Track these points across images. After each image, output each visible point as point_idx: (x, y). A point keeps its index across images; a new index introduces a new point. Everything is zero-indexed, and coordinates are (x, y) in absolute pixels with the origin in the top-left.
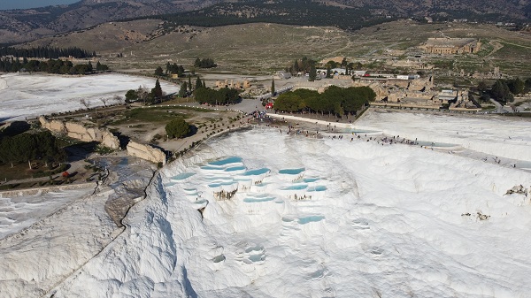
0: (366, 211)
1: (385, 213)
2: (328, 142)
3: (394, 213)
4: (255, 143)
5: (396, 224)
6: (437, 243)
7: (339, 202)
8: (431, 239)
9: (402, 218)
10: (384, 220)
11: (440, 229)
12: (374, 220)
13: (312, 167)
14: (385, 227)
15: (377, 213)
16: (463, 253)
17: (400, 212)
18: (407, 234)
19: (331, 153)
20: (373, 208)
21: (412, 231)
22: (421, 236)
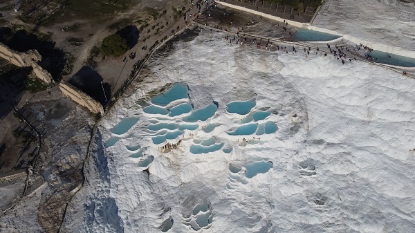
0: (314, 150)
1: (331, 152)
2: (283, 58)
3: (342, 151)
4: (203, 59)
5: (342, 166)
6: (379, 185)
7: (289, 144)
8: (373, 180)
9: (349, 157)
10: (333, 160)
11: (386, 169)
12: (322, 161)
13: (264, 94)
14: (331, 168)
15: (325, 152)
16: (403, 196)
17: (348, 149)
18: (351, 175)
19: (285, 72)
20: (322, 147)
21: (357, 170)
22: (365, 176)
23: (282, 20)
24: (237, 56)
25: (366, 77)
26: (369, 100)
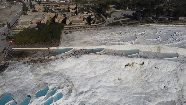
0: (81, 97)
1: (88, 94)
2: (53, 64)
3: (92, 92)
5: (94, 98)
6: (110, 99)
7: (70, 99)
8: (107, 98)
9: (95, 94)
10: (90, 98)
11: (109, 92)
12: (86, 100)
13: (51, 82)
14: (91, 101)
15: (86, 96)
16: (119, 99)
17: (94, 90)
18: (99, 100)
19: (57, 69)
20: (84, 94)
21: (100, 97)
22: (104, 98)
23: (47, 48)
24: (32, 70)
25: (88, 60)
26: (93, 68)
